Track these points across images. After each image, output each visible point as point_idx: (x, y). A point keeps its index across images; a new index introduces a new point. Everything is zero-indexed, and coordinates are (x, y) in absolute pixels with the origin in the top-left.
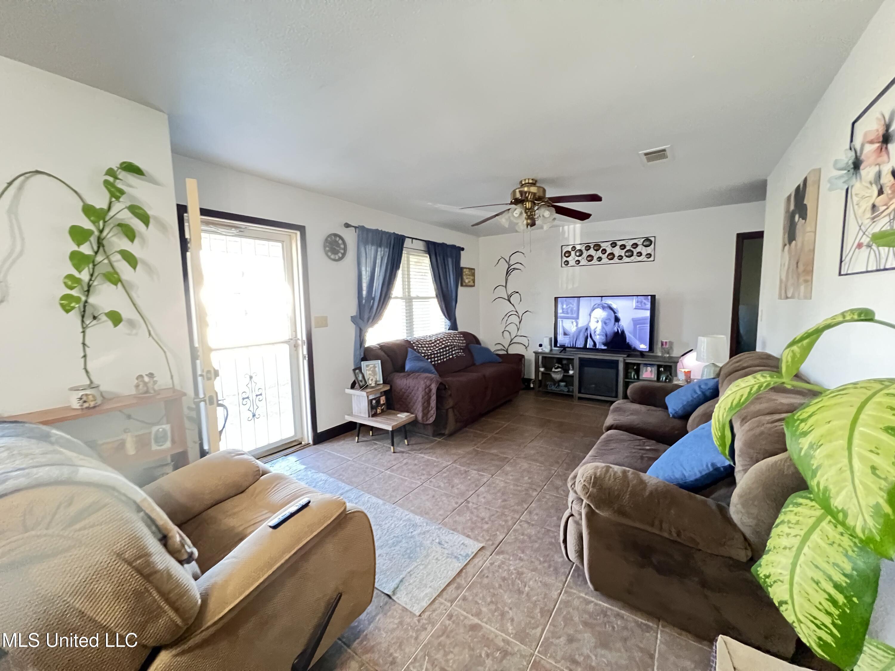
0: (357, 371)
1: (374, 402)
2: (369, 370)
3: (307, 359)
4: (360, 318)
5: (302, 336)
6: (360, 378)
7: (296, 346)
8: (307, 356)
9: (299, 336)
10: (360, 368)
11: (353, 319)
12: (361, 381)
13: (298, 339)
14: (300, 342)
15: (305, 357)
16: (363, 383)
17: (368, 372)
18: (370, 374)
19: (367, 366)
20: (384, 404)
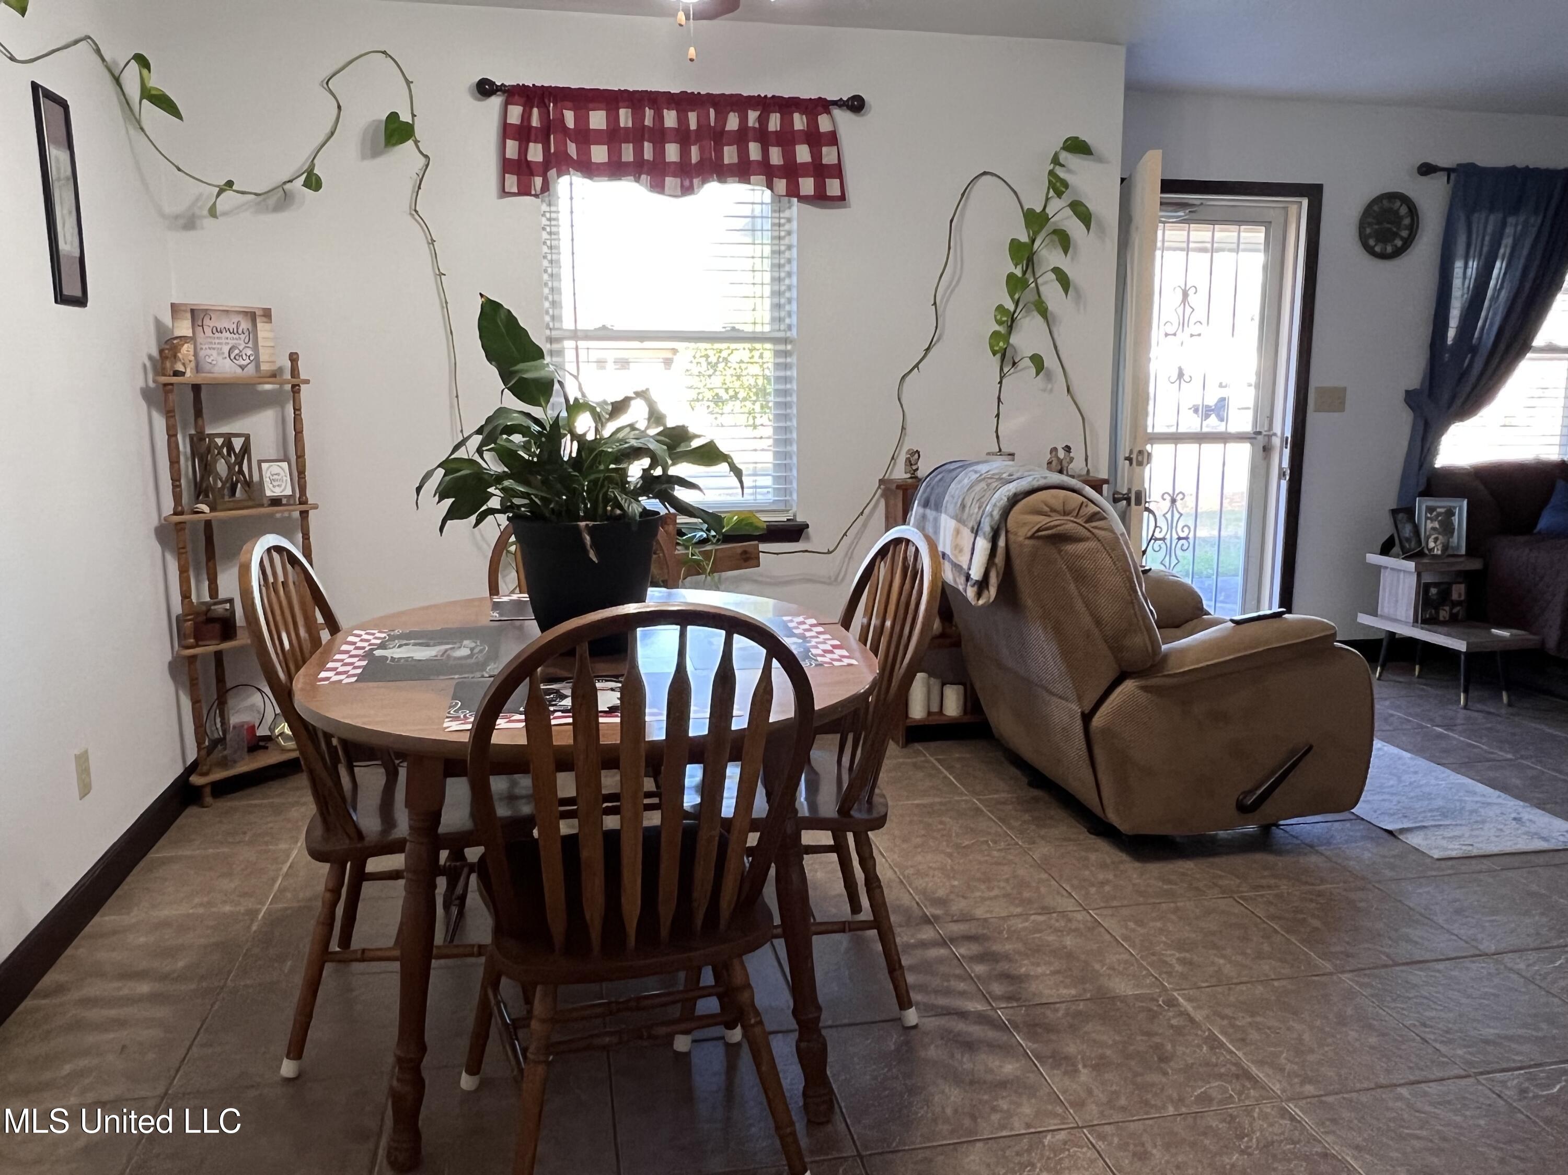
0: (1401, 516)
1: (1433, 591)
2: (1432, 520)
3: (1288, 478)
4: (1431, 394)
5: (1283, 426)
6: (1407, 531)
7: (1267, 449)
8: (1288, 472)
9: (1277, 429)
10: (1409, 512)
11: (1411, 398)
12: (1408, 540)
13: (1275, 434)
14: (1276, 441)
15: (1284, 475)
16: (1413, 544)
17: (1430, 525)
18: (1434, 529)
19: (1430, 509)
20: (1459, 603)
